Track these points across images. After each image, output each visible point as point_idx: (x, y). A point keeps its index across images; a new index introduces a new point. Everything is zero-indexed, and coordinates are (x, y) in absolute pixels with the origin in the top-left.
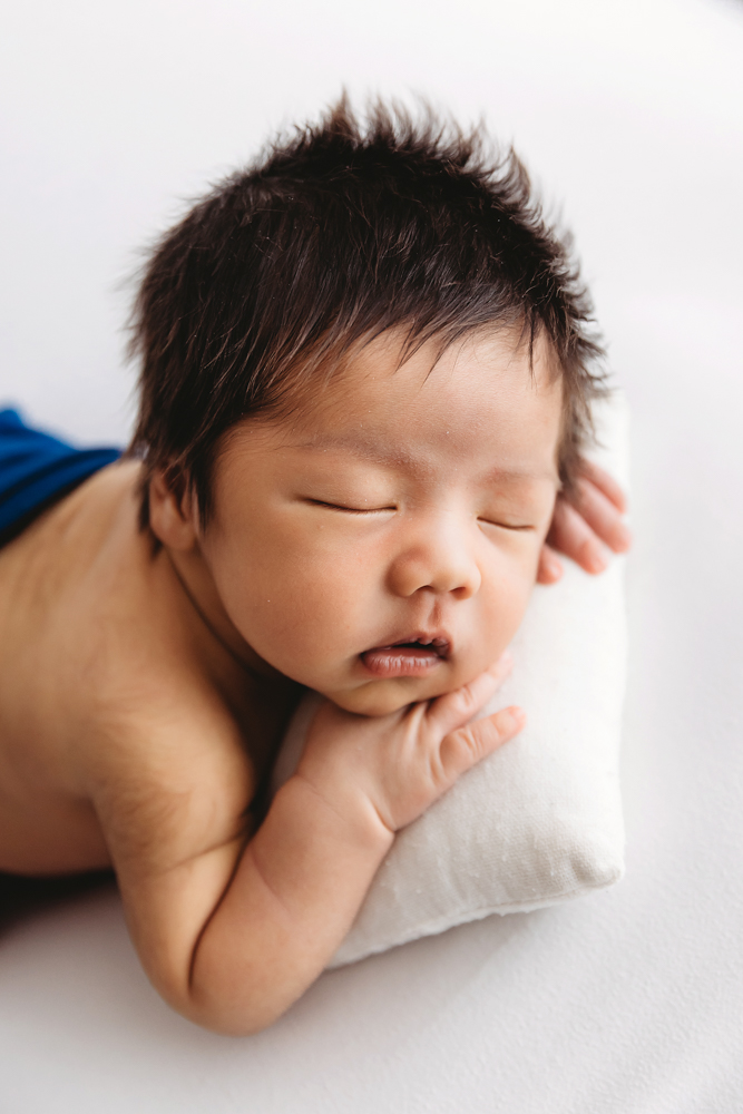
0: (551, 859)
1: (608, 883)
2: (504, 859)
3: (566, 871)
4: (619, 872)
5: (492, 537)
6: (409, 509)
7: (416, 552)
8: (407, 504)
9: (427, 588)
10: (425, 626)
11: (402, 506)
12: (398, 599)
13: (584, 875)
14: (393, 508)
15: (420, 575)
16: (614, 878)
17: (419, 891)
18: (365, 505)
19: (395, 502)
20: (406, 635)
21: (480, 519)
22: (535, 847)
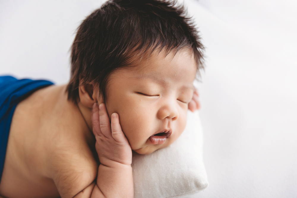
0: (189, 181)
1: (204, 188)
2: (175, 182)
3: (193, 185)
4: (208, 184)
5: (180, 105)
6: (162, 96)
7: (165, 107)
8: (162, 94)
9: (168, 117)
10: (167, 128)
11: (161, 95)
12: (160, 120)
13: (198, 186)
14: (158, 95)
15: (167, 113)
16: (206, 186)
17: (149, 193)
18: (152, 94)
19: (159, 94)
20: (162, 131)
21: (177, 99)
22: (184, 178)
